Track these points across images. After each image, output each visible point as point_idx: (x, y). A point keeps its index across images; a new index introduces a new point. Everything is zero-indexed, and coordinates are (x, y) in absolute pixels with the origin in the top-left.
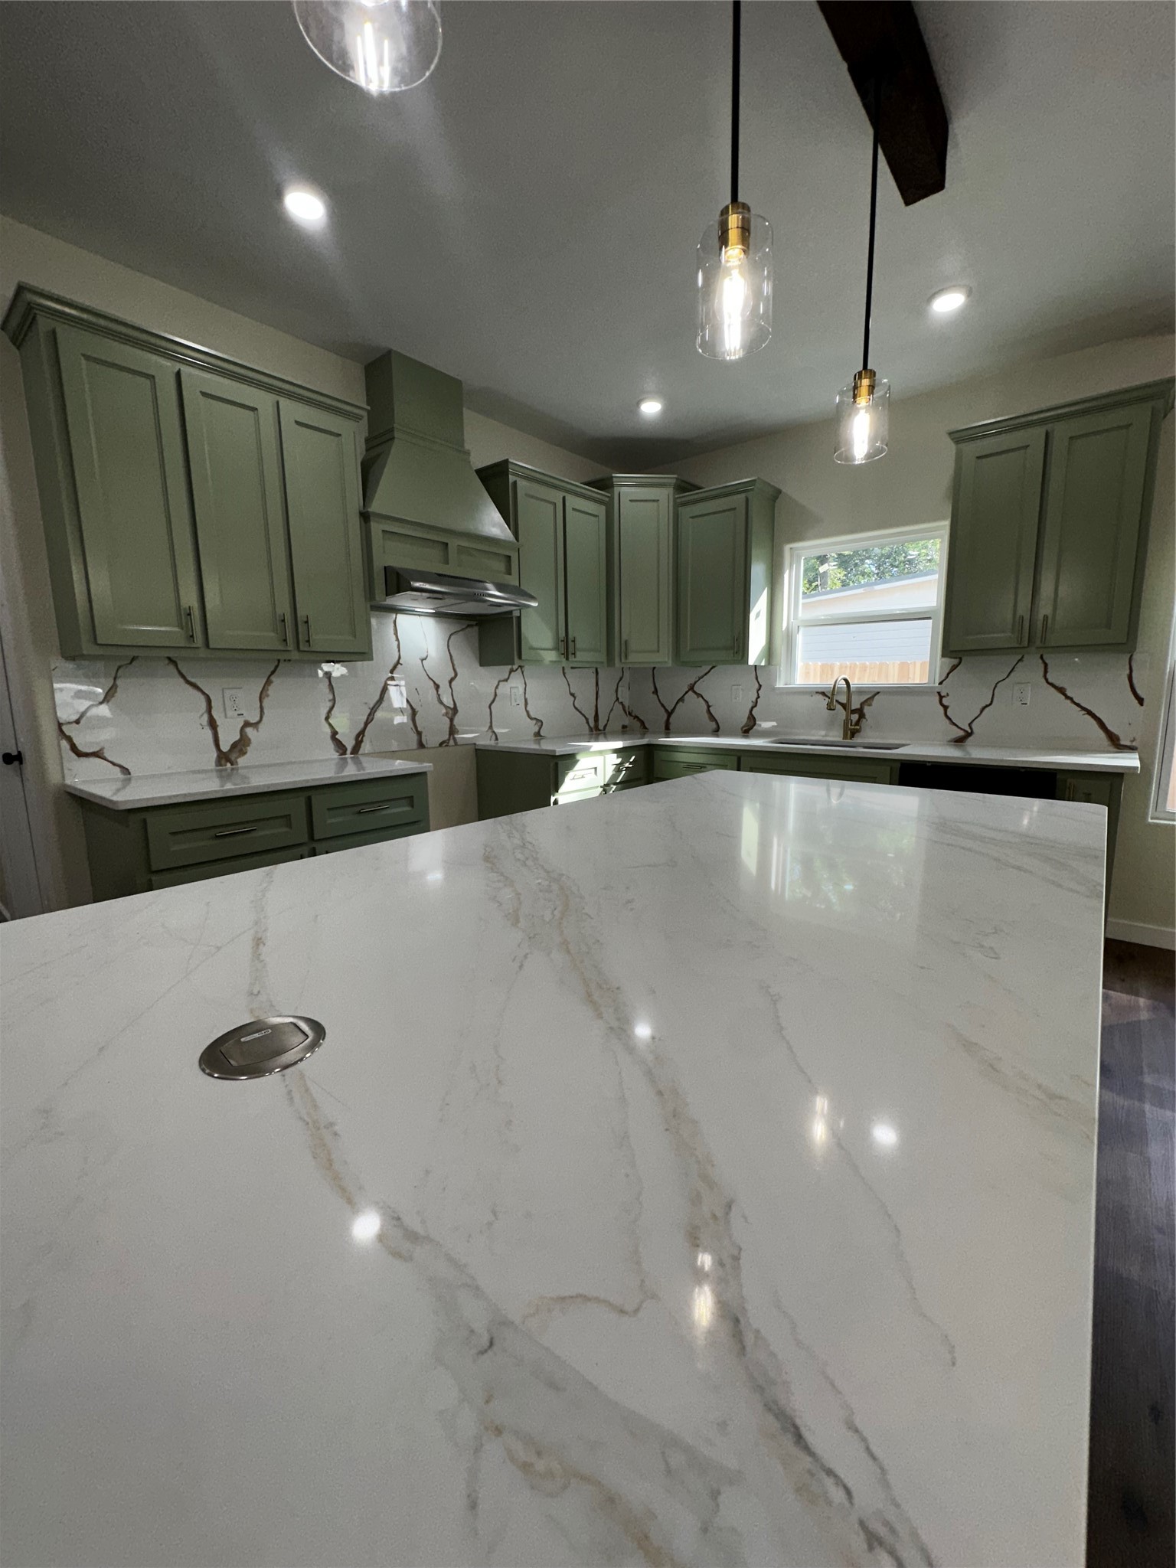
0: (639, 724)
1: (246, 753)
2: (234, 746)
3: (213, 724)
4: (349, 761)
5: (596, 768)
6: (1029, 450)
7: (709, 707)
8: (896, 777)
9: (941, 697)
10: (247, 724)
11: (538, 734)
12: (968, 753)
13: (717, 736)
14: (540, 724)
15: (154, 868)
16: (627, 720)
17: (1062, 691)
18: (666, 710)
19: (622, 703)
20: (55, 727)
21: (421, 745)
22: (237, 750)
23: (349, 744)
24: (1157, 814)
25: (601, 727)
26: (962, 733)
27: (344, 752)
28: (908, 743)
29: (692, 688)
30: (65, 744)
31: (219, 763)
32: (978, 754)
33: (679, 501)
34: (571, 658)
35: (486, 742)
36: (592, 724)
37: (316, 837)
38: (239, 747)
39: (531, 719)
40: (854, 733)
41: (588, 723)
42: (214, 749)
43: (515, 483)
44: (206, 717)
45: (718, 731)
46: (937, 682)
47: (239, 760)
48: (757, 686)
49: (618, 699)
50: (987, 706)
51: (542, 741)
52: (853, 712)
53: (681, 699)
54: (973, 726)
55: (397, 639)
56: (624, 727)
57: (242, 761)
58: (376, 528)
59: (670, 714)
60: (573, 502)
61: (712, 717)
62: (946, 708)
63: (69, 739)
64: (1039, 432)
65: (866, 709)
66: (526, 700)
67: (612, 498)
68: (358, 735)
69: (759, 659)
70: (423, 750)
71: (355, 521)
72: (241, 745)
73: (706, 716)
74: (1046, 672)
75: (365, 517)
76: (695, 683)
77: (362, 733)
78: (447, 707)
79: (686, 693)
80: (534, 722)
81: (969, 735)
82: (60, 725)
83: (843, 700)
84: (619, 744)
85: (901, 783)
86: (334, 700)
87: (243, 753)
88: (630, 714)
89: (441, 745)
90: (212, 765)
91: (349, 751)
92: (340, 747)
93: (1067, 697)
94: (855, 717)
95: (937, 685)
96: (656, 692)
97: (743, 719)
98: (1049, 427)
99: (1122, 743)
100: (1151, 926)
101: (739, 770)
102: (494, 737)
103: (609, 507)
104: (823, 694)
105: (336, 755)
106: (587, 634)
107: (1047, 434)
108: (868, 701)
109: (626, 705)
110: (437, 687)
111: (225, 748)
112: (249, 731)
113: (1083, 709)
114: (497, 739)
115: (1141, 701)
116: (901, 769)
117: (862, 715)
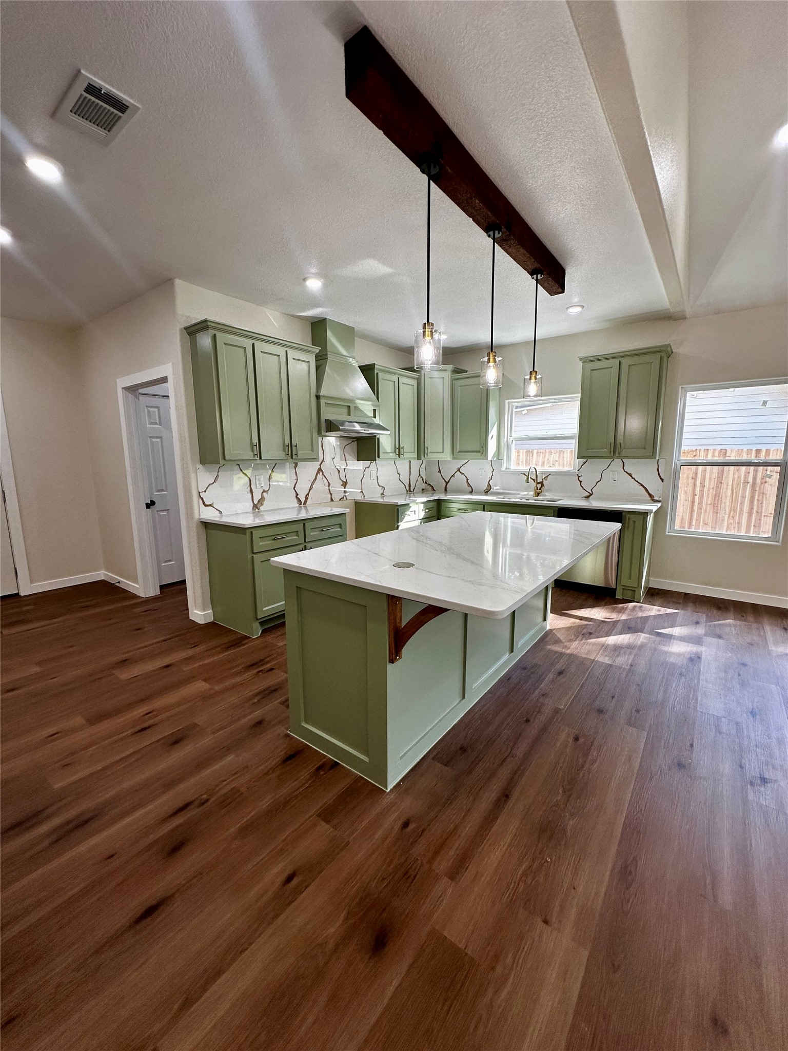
0: (431, 488)
1: (263, 505)
2: (259, 501)
3: (251, 491)
4: (303, 508)
5: (415, 511)
6: (612, 369)
7: (467, 480)
8: (556, 514)
9: (579, 477)
10: (264, 491)
11: (382, 494)
12: (591, 503)
13: (472, 495)
14: (383, 489)
15: (255, 552)
16: (424, 486)
17: (630, 475)
18: (445, 481)
19: (422, 477)
20: (197, 493)
21: (332, 500)
22: (260, 503)
23: (303, 500)
24: (671, 531)
25: (412, 490)
26: (588, 494)
27: (301, 504)
28: (562, 498)
29: (459, 470)
30: (201, 501)
31: (253, 509)
32: (595, 504)
33: (453, 377)
34: (401, 456)
35: (359, 498)
36: (408, 489)
37: (307, 541)
38: (260, 502)
39: (380, 486)
40: (538, 494)
41: (406, 488)
42: (252, 503)
43: (377, 374)
44: (249, 488)
45: (472, 492)
46: (577, 469)
47: (261, 508)
48: (492, 470)
49: (420, 475)
50: (599, 481)
51: (384, 498)
52: (538, 483)
53: (453, 476)
54: (593, 490)
55: (323, 450)
56: (423, 490)
57: (262, 508)
58: (322, 402)
59: (447, 483)
60: (402, 380)
61: (469, 485)
62: (581, 482)
63: (202, 499)
64: (617, 362)
65: (545, 482)
66: (377, 477)
67: (420, 376)
68: (306, 496)
69: (493, 457)
70: (332, 502)
71: (314, 399)
72: (262, 500)
73: (466, 484)
74: (623, 466)
75: (318, 397)
76: (461, 467)
77: (308, 494)
78: (343, 481)
79: (456, 472)
80: (381, 488)
81: (591, 495)
82: (199, 492)
83: (534, 478)
84: (425, 499)
85: (559, 516)
86: (297, 479)
87: (262, 505)
88: (426, 483)
89: (340, 500)
90: (251, 510)
91: (302, 504)
92: (299, 501)
93: (633, 478)
94: (539, 486)
95: (577, 471)
96: (440, 471)
97: (485, 487)
98: (620, 359)
99: (655, 499)
100: (668, 581)
101: (484, 511)
102: (363, 496)
103: (419, 380)
104: (524, 474)
105: (297, 505)
106: (409, 443)
107: (620, 361)
108: (546, 478)
109: (424, 478)
110: (339, 472)
111: (256, 503)
112: (264, 494)
113: (639, 483)
114: (364, 497)
115: (662, 480)
116: (558, 511)
117: (543, 485)
